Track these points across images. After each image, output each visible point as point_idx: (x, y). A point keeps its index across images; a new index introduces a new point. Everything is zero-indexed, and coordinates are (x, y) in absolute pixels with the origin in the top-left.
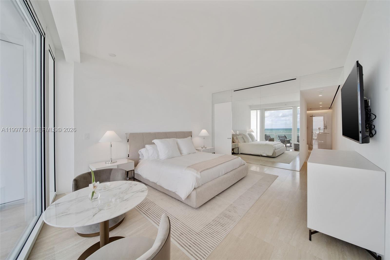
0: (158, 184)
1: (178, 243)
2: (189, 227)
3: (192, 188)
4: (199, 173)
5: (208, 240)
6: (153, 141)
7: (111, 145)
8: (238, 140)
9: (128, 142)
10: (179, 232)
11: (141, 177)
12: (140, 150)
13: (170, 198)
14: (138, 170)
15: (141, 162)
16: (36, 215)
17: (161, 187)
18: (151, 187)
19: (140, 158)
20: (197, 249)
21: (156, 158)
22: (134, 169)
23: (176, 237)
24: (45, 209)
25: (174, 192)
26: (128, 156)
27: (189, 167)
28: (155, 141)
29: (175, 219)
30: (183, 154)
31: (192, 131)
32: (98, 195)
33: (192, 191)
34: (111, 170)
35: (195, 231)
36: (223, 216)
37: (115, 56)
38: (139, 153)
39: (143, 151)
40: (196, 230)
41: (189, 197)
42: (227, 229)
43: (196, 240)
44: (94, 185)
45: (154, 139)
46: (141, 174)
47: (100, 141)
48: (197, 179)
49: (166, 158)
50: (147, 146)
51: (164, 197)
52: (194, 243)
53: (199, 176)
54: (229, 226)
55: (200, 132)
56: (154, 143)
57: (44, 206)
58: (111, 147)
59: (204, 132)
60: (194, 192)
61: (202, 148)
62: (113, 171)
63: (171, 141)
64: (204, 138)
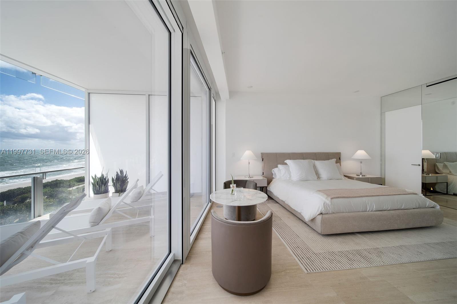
0: (286, 202)
1: (292, 251)
2: (308, 246)
3: (318, 212)
4: (330, 199)
5: (324, 262)
6: (285, 162)
7: (249, 163)
8: (448, 169)
9: (263, 161)
10: (296, 245)
11: (273, 194)
12: (273, 170)
13: (298, 219)
14: (271, 187)
15: (274, 180)
16: (207, 202)
17: (289, 206)
18: (281, 205)
19: (273, 177)
20: (309, 263)
21: (288, 178)
22: (266, 186)
23: (292, 247)
24: (211, 194)
25: (299, 212)
26: (263, 174)
27: (320, 191)
28: (287, 161)
29: (296, 235)
30: (321, 179)
31: (341, 152)
32: (235, 193)
33: (317, 215)
34: (246, 181)
35: (313, 251)
36: (356, 253)
37: (252, 87)
38: (273, 172)
39: (275, 171)
40: (315, 250)
41: (313, 220)
42: (353, 264)
43: (311, 257)
44: (233, 186)
45: (287, 159)
46: (272, 192)
47: (241, 159)
48: (325, 204)
49: (299, 179)
50: (279, 166)
51: (292, 217)
52: (307, 257)
53: (328, 201)
54: (359, 264)
55: (355, 154)
56: (286, 164)
57: (210, 192)
58: (249, 164)
59: (361, 154)
60: (320, 217)
61: (358, 175)
62: (247, 182)
63: (305, 162)
64: (361, 161)
